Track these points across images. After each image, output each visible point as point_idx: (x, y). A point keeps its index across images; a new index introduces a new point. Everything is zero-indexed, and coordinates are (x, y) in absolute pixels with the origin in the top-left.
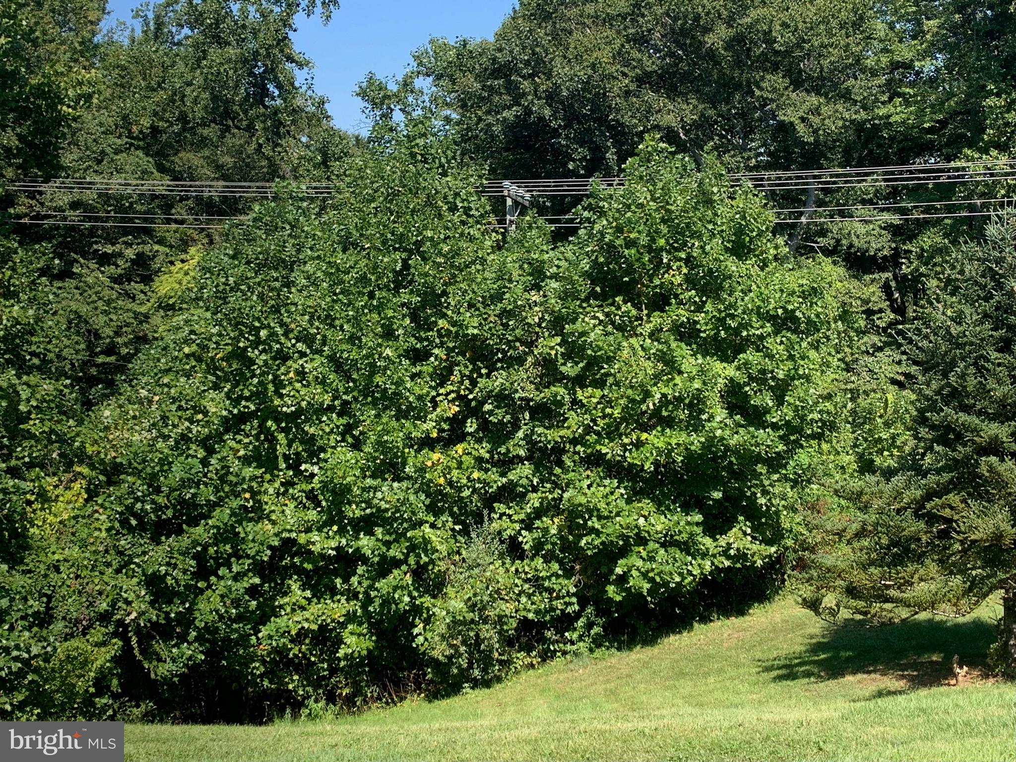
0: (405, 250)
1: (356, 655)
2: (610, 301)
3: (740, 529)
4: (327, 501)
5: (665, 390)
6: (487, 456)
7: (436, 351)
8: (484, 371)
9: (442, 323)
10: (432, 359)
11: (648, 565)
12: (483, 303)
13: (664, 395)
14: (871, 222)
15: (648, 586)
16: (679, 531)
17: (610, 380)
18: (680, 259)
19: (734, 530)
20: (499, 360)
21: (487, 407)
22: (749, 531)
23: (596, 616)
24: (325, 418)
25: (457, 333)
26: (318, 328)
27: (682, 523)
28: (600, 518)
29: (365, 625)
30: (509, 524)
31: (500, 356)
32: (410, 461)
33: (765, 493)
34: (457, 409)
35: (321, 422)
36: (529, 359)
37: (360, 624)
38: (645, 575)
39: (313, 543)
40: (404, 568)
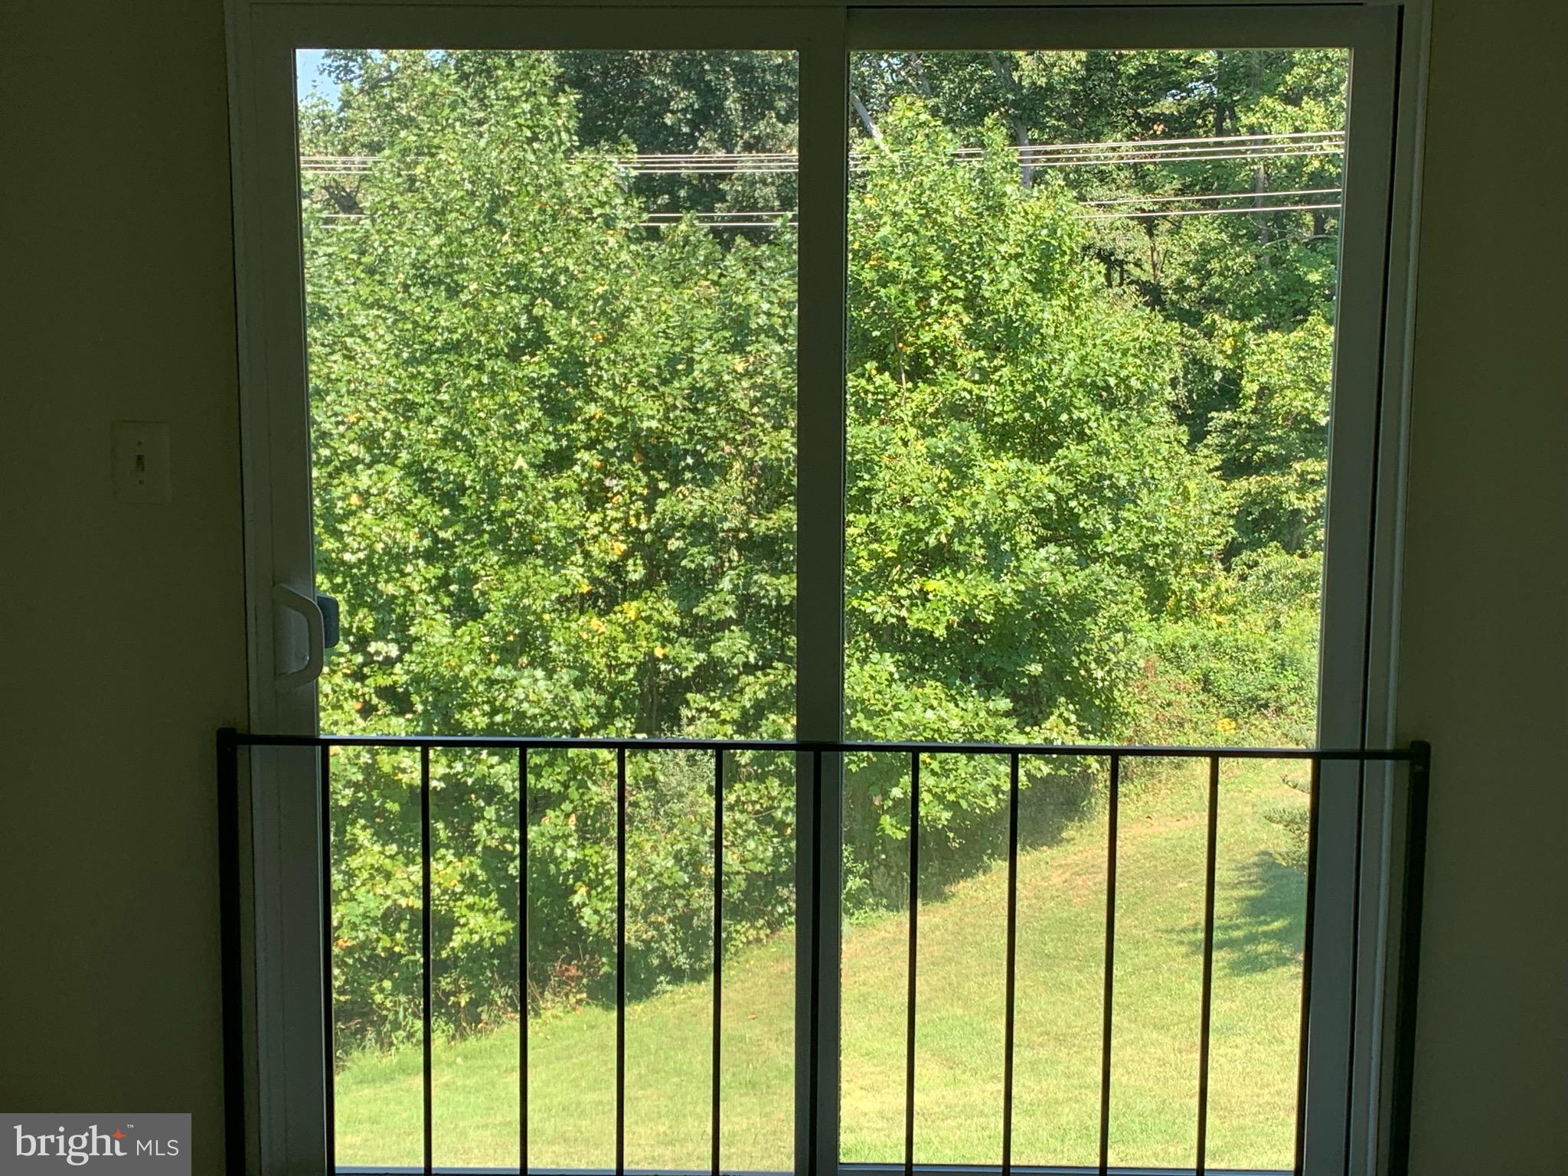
0: (526, 290)
1: (487, 944)
2: (859, 370)
3: (1060, 715)
4: (425, 702)
5: (959, 512)
6: (676, 620)
7: (584, 455)
8: (663, 486)
9: (593, 409)
10: (577, 468)
11: (944, 783)
12: (658, 376)
13: (959, 520)
14: (1111, 207)
15: (947, 815)
16: (979, 725)
17: (877, 499)
18: (957, 300)
19: (1052, 718)
20: (688, 467)
21: (674, 544)
22: (1073, 718)
23: (855, 861)
24: (409, 569)
25: (622, 427)
26: (385, 420)
27: (982, 714)
28: (870, 715)
29: (494, 896)
30: (717, 726)
31: (690, 461)
32: (558, 635)
33: (1102, 661)
34: (624, 547)
35: (404, 575)
36: (737, 465)
37: (485, 894)
38: (940, 798)
39: (404, 771)
40: (567, 806)
